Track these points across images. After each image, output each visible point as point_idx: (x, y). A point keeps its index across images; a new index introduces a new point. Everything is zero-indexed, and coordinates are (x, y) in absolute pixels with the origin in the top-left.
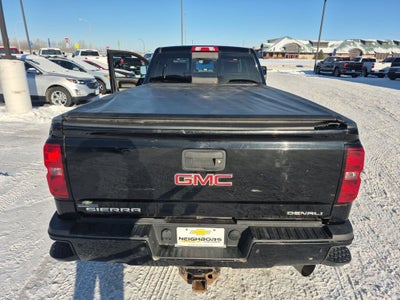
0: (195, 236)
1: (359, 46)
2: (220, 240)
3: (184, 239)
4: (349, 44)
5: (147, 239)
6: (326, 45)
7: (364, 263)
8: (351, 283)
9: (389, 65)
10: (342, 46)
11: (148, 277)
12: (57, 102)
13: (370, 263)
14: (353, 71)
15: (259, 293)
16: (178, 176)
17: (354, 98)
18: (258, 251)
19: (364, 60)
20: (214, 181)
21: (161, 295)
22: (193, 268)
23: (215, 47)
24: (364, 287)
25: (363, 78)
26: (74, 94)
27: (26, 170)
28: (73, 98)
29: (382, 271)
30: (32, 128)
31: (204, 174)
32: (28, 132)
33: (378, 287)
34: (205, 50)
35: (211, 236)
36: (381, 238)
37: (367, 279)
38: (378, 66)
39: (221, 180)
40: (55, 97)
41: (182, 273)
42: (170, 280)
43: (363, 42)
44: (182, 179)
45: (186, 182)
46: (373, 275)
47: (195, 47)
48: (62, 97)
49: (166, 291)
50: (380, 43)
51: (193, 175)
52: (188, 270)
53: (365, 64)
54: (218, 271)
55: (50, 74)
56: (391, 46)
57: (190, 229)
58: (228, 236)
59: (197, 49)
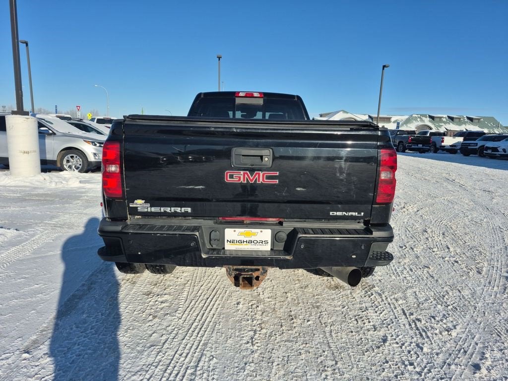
0: (242, 238)
1: (427, 121)
2: (266, 242)
3: (232, 242)
4: (416, 119)
5: (197, 234)
6: (388, 120)
7: (421, 300)
8: (405, 314)
9: (461, 139)
10: (407, 121)
11: (188, 310)
12: (70, 167)
13: (426, 300)
14: (420, 146)
15: (308, 321)
16: (228, 173)
17: (420, 170)
18: (302, 247)
19: (432, 134)
20: (261, 178)
21: (204, 322)
22: (241, 267)
23: (260, 93)
24: (419, 317)
25: (431, 154)
26: (92, 159)
27: (39, 226)
28: (90, 163)
29: (439, 306)
30: (41, 191)
31: (252, 171)
32: (37, 195)
33: (433, 317)
34: (249, 95)
35: (258, 238)
36: (440, 282)
37: (423, 312)
38: (448, 141)
39: (268, 178)
40: (68, 161)
41: (229, 274)
42: (212, 312)
43: (432, 118)
44: (231, 177)
45: (235, 180)
46: (430, 309)
47: (239, 92)
48: (77, 161)
49: (208, 320)
50: (451, 119)
51: (242, 172)
52: (236, 270)
53: (433, 138)
54: (265, 272)
55: (65, 135)
56: (465, 123)
57: (238, 230)
58: (275, 238)
59: (241, 94)
